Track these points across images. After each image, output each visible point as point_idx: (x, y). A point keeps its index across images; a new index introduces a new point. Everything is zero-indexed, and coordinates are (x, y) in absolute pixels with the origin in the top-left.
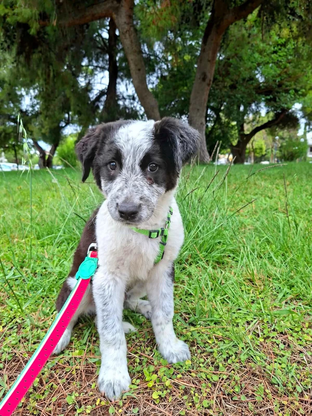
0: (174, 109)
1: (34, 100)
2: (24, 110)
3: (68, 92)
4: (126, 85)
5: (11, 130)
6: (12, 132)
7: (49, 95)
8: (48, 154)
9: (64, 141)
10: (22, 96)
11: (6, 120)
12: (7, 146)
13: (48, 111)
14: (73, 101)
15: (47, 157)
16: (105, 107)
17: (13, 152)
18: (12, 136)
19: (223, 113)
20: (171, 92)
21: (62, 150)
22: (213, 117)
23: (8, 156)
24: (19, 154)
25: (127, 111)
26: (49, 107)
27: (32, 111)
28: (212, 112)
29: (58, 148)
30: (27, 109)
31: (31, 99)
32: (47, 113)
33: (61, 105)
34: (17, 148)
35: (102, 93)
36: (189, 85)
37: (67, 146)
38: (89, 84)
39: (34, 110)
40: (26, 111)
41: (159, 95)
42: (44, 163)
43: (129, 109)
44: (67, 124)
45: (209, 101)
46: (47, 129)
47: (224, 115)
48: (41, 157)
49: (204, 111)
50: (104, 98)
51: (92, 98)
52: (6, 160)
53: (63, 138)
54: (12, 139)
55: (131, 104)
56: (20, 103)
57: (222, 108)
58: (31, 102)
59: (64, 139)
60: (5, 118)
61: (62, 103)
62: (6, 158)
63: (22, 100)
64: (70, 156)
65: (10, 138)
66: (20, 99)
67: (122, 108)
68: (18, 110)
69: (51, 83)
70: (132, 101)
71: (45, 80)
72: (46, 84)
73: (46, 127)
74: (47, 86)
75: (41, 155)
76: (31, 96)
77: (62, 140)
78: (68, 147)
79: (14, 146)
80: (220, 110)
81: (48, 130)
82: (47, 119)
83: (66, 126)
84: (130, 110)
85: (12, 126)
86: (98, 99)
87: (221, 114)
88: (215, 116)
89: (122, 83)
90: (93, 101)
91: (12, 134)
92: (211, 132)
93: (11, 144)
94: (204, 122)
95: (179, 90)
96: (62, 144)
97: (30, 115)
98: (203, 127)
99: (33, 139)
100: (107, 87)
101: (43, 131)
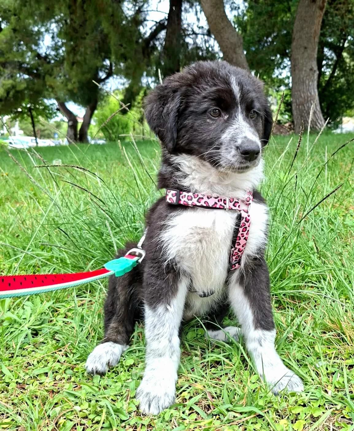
0: (271, 48)
1: (57, 39)
2: (44, 54)
3: (105, 26)
4: (196, 12)
5: (23, 86)
6: (26, 89)
7: (75, 30)
8: (80, 121)
9: (105, 102)
10: (39, 33)
11: (15, 71)
12: (20, 110)
13: (75, 54)
14: (113, 40)
15: (79, 126)
16: (165, 48)
17: (30, 120)
18: (26, 96)
19: (348, 53)
20: (265, 21)
21: (103, 115)
22: (332, 59)
23: (24, 126)
24: (38, 121)
25: (200, 54)
26: (76, 49)
27: (56, 56)
28: (330, 52)
29: (96, 112)
30: (48, 53)
31: (53, 37)
32: (73, 58)
33: (97, 46)
34: (34, 113)
35: (160, 26)
36: (293, 9)
37: (110, 109)
38: (139, 11)
39: (58, 54)
40: (47, 56)
41: (249, 28)
42: (75, 135)
43: (202, 51)
44: (109, 75)
45: (323, 35)
46: (74, 83)
47: (348, 56)
48: (70, 127)
49: (315, 49)
50: (162, 34)
51: (145, 33)
52: (22, 132)
53: (104, 96)
54: (27, 100)
55: (206, 42)
56: (37, 45)
57: (346, 45)
58: (53, 43)
59: (105, 98)
60: (14, 68)
61: (99, 43)
62: (21, 129)
63: (39, 39)
64: (116, 124)
65: (23, 99)
66: (37, 38)
67: (192, 49)
68: (33, 54)
69: (79, 12)
70: (206, 37)
71: (70, 7)
72: (71, 13)
73: (74, 80)
74: (73, 16)
75: (71, 123)
76: (53, 33)
77: (102, 100)
78: (112, 111)
79: (30, 109)
80: (342, 49)
81: (77, 85)
82: (75, 66)
83: (107, 78)
84: (204, 52)
85: (25, 79)
86: (154, 35)
87: (345, 54)
88: (335, 58)
89: (190, 10)
90: (146, 39)
91: (26, 92)
92: (329, 83)
93: (26, 108)
94: (316, 68)
95: (279, 19)
96: (102, 107)
97: (53, 62)
98: (313, 75)
99: (57, 99)
100: (167, 16)
101: (70, 86)
